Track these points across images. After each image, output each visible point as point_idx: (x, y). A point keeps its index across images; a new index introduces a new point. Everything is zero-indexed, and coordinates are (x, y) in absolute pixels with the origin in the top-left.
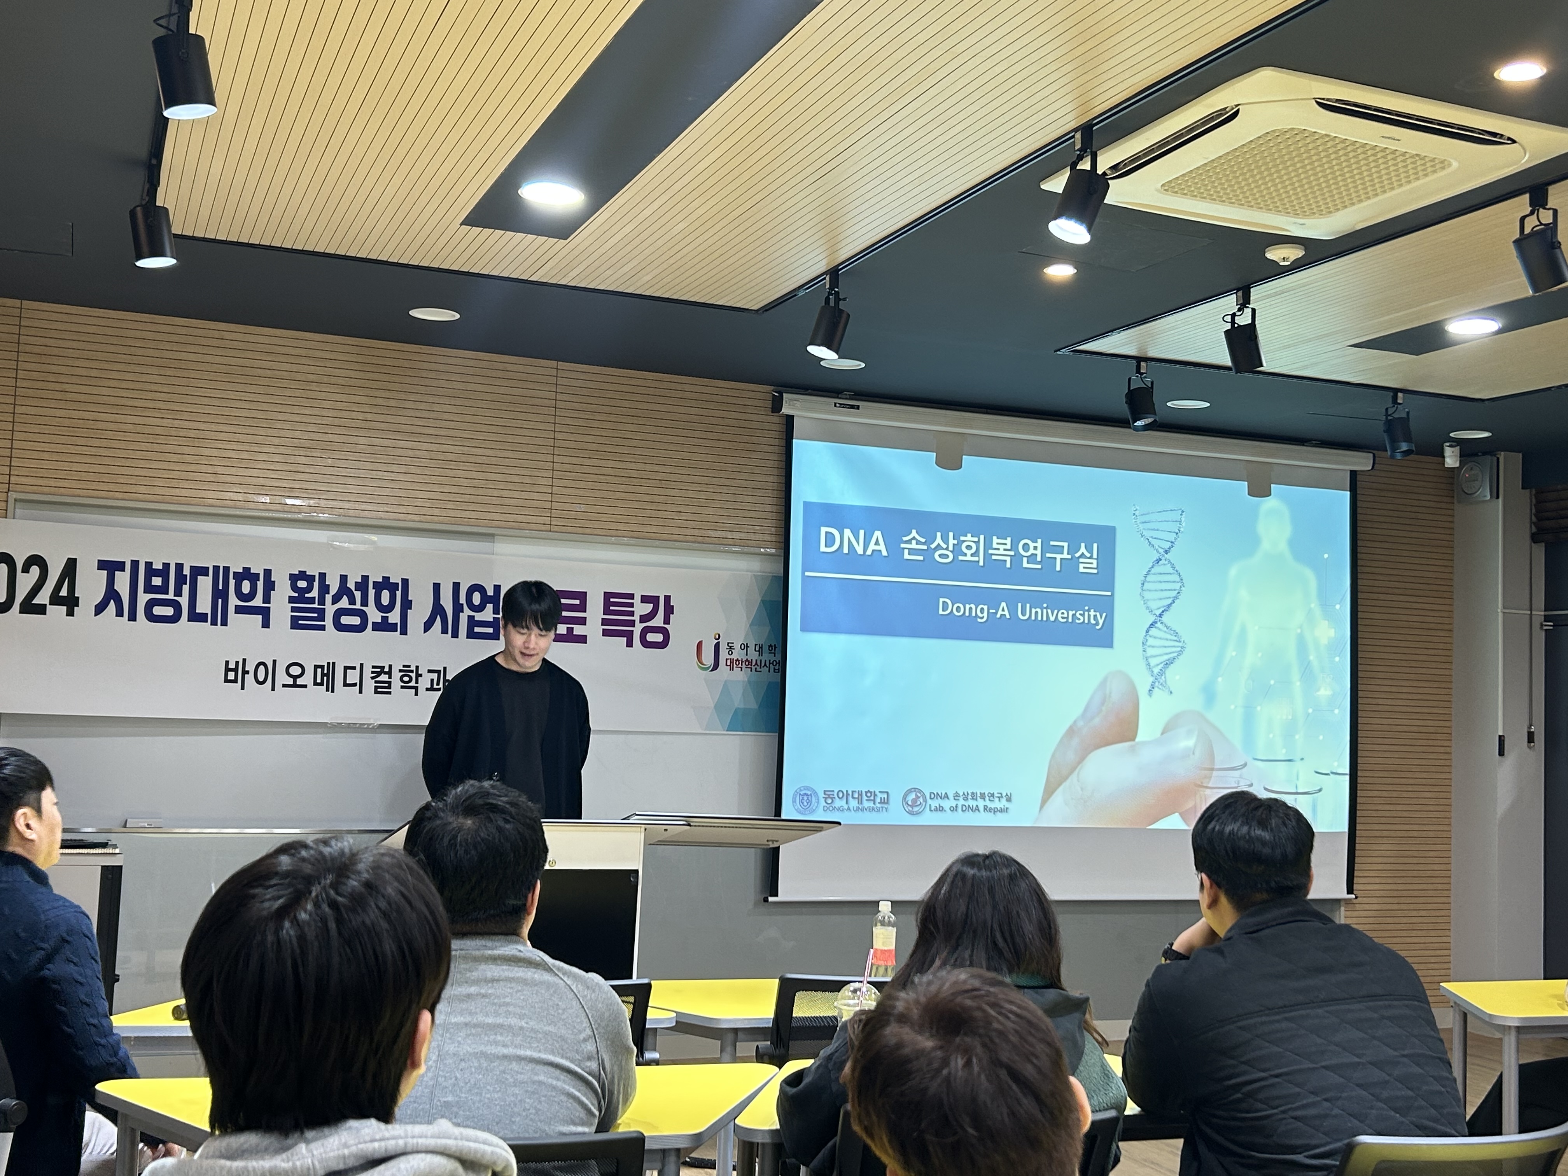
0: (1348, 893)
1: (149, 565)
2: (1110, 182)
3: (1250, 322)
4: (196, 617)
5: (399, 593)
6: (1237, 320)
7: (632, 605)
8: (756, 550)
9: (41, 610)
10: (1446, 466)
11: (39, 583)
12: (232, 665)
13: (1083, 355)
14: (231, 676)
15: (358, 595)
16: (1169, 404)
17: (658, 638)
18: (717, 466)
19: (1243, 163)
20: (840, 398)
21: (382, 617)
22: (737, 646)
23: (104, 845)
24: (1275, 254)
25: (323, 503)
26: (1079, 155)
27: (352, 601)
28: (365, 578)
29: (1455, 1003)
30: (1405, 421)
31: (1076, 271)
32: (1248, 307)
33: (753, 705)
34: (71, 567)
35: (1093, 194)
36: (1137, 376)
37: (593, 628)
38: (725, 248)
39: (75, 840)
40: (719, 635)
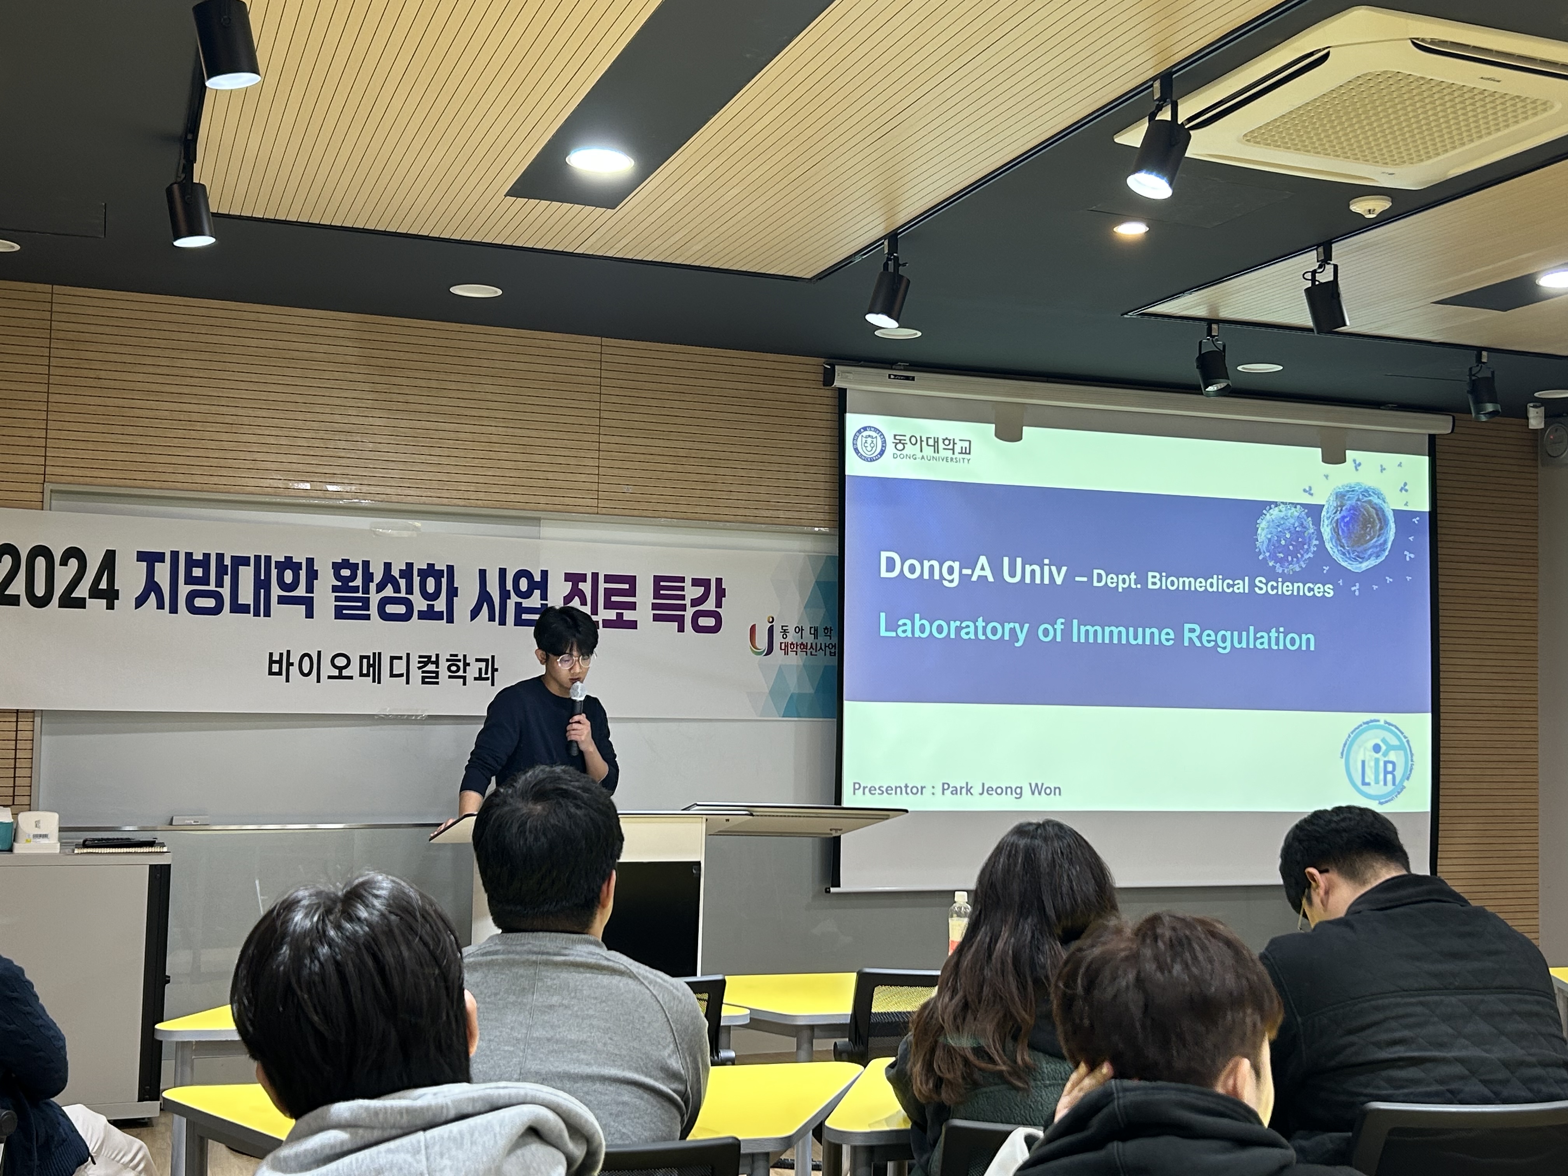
1: (189, 555)
2: (1191, 132)
3: (1332, 279)
4: (238, 608)
5: (444, 581)
6: (1318, 277)
7: (682, 589)
8: (810, 529)
9: (80, 603)
10: (1530, 428)
11: (78, 576)
12: (276, 657)
13: (1153, 318)
14: (275, 668)
15: (402, 583)
16: (1240, 368)
17: (710, 622)
19: (1331, 110)
20: (895, 369)
21: (428, 605)
22: (791, 630)
23: (151, 844)
24: (1359, 207)
25: (365, 489)
26: (1158, 105)
27: (397, 589)
28: (410, 566)
30: (1490, 380)
31: (1148, 229)
32: (1329, 264)
33: (809, 690)
34: (110, 558)
35: (1174, 146)
36: (1208, 339)
37: (643, 613)
38: (780, 214)
39: (122, 839)
40: (773, 618)
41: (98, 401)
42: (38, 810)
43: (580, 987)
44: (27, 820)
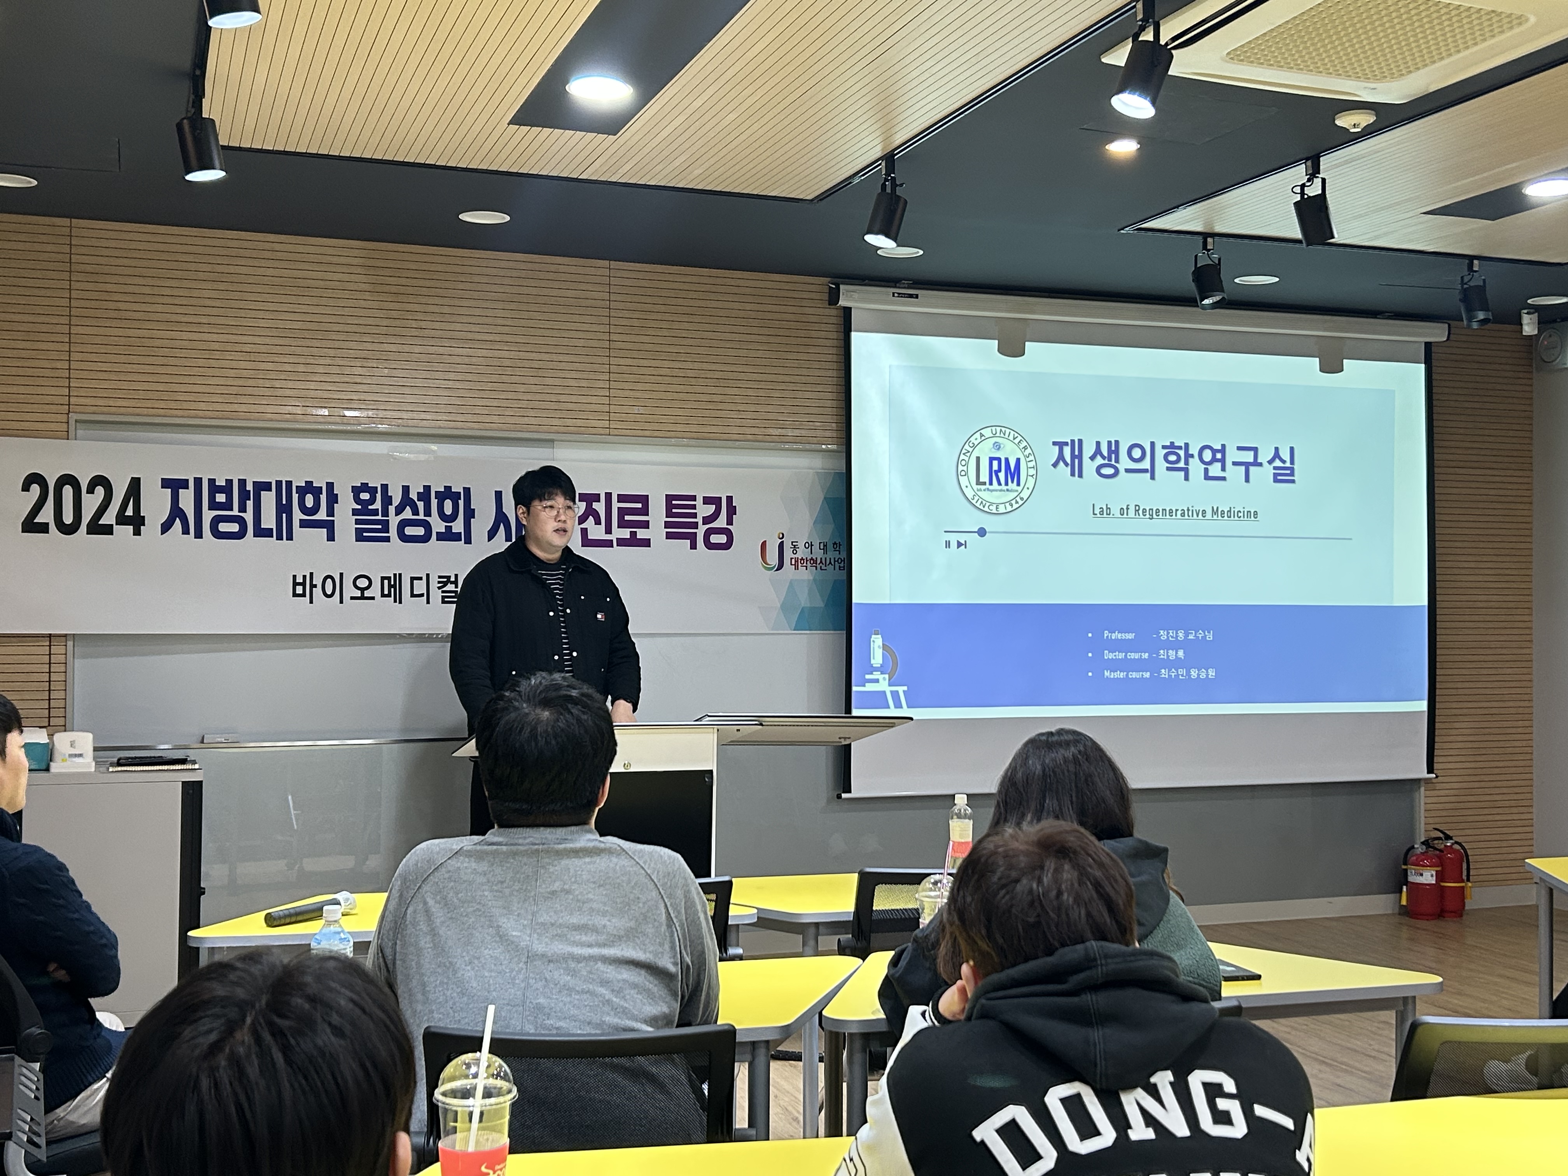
0: (1429, 772)
1: (212, 482)
2: (1173, 52)
3: (1320, 192)
4: (261, 532)
5: (461, 503)
6: (1307, 191)
7: (694, 507)
8: (817, 447)
9: (108, 530)
10: (1524, 334)
11: (104, 503)
12: (300, 580)
13: (1148, 234)
14: (299, 589)
15: (421, 505)
16: (1237, 280)
17: (722, 539)
18: (775, 362)
20: (899, 288)
21: (446, 526)
22: (801, 545)
23: (183, 761)
24: (1346, 121)
25: (381, 414)
26: (1141, 25)
27: (416, 512)
28: (427, 488)
29: (1541, 878)
30: (1482, 289)
31: (1139, 146)
32: (1318, 177)
33: (819, 603)
34: (135, 488)
35: (1156, 66)
36: (1204, 253)
37: (656, 531)
38: (777, 138)
39: (154, 757)
40: (783, 534)
41: (120, 332)
42: (73, 731)
43: (579, 873)
44: (62, 740)
